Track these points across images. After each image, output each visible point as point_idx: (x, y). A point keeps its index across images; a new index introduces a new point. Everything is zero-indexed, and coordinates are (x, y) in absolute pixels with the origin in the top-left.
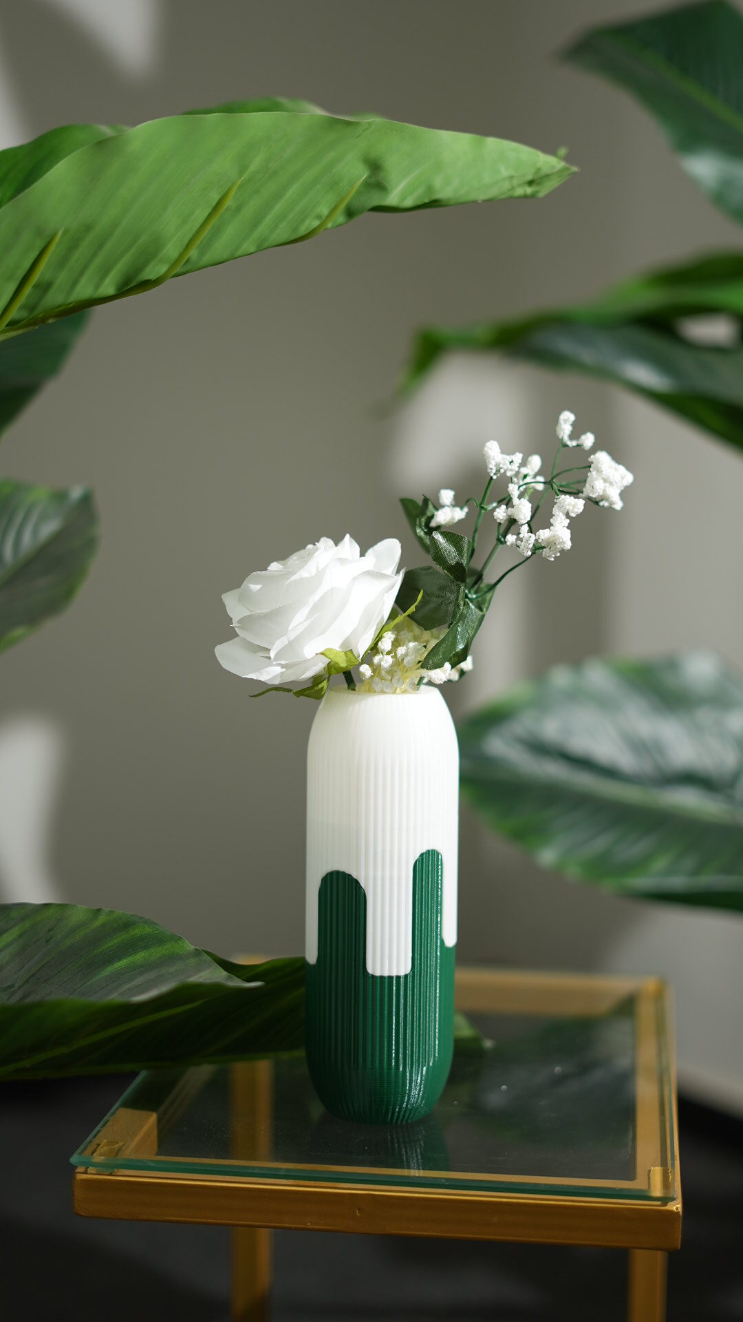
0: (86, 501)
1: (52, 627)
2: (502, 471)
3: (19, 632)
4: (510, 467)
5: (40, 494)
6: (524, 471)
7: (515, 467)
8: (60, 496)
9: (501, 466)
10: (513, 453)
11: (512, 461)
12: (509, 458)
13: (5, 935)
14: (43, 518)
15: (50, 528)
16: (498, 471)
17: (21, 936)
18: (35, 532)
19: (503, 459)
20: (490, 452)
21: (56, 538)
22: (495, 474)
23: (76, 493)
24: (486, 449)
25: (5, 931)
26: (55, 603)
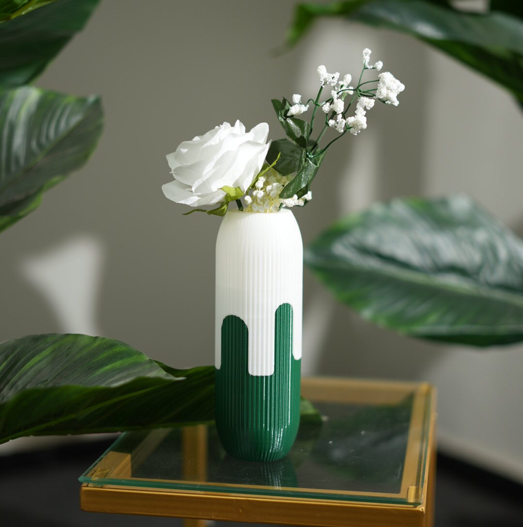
0: (97, 103)
1: (76, 177)
2: (328, 83)
3: (56, 179)
4: (332, 80)
5: (71, 99)
6: (341, 83)
7: (335, 80)
8: (82, 101)
9: (327, 80)
10: (334, 73)
11: (334, 77)
12: (332, 75)
13: (44, 352)
14: (72, 114)
15: (76, 119)
16: (325, 83)
17: (52, 352)
18: (67, 122)
19: (328, 76)
20: (320, 71)
21: (80, 125)
22: (323, 85)
23: (91, 99)
24: (318, 70)
25: (44, 349)
26: (78, 163)
